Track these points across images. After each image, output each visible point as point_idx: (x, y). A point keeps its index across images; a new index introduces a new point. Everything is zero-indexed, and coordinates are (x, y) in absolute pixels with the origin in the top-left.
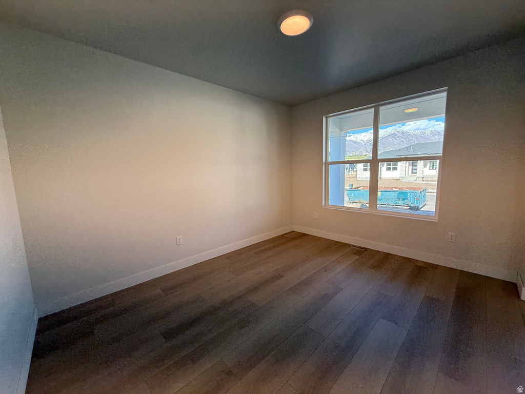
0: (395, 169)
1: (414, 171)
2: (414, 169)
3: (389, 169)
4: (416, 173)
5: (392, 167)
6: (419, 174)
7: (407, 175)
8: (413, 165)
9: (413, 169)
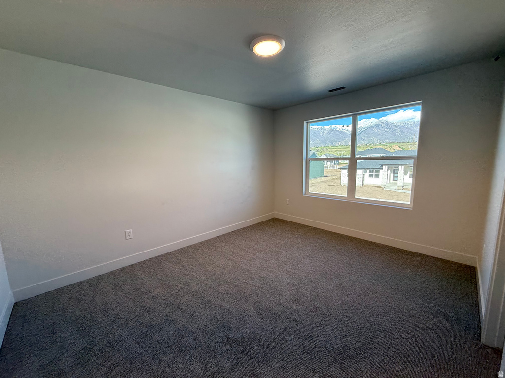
0: (377, 176)
2: (396, 177)
3: (371, 176)
4: (397, 180)
5: (374, 174)
6: (400, 182)
7: (388, 182)
8: (394, 173)
9: (394, 177)
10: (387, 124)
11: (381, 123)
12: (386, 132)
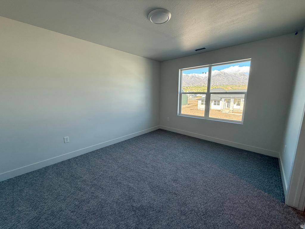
0: (219, 104)
1: (229, 106)
3: (215, 104)
4: (229, 107)
5: (217, 103)
6: (231, 108)
7: (224, 108)
8: (228, 103)
9: (228, 105)
10: (224, 74)
11: (221, 73)
12: (224, 78)
